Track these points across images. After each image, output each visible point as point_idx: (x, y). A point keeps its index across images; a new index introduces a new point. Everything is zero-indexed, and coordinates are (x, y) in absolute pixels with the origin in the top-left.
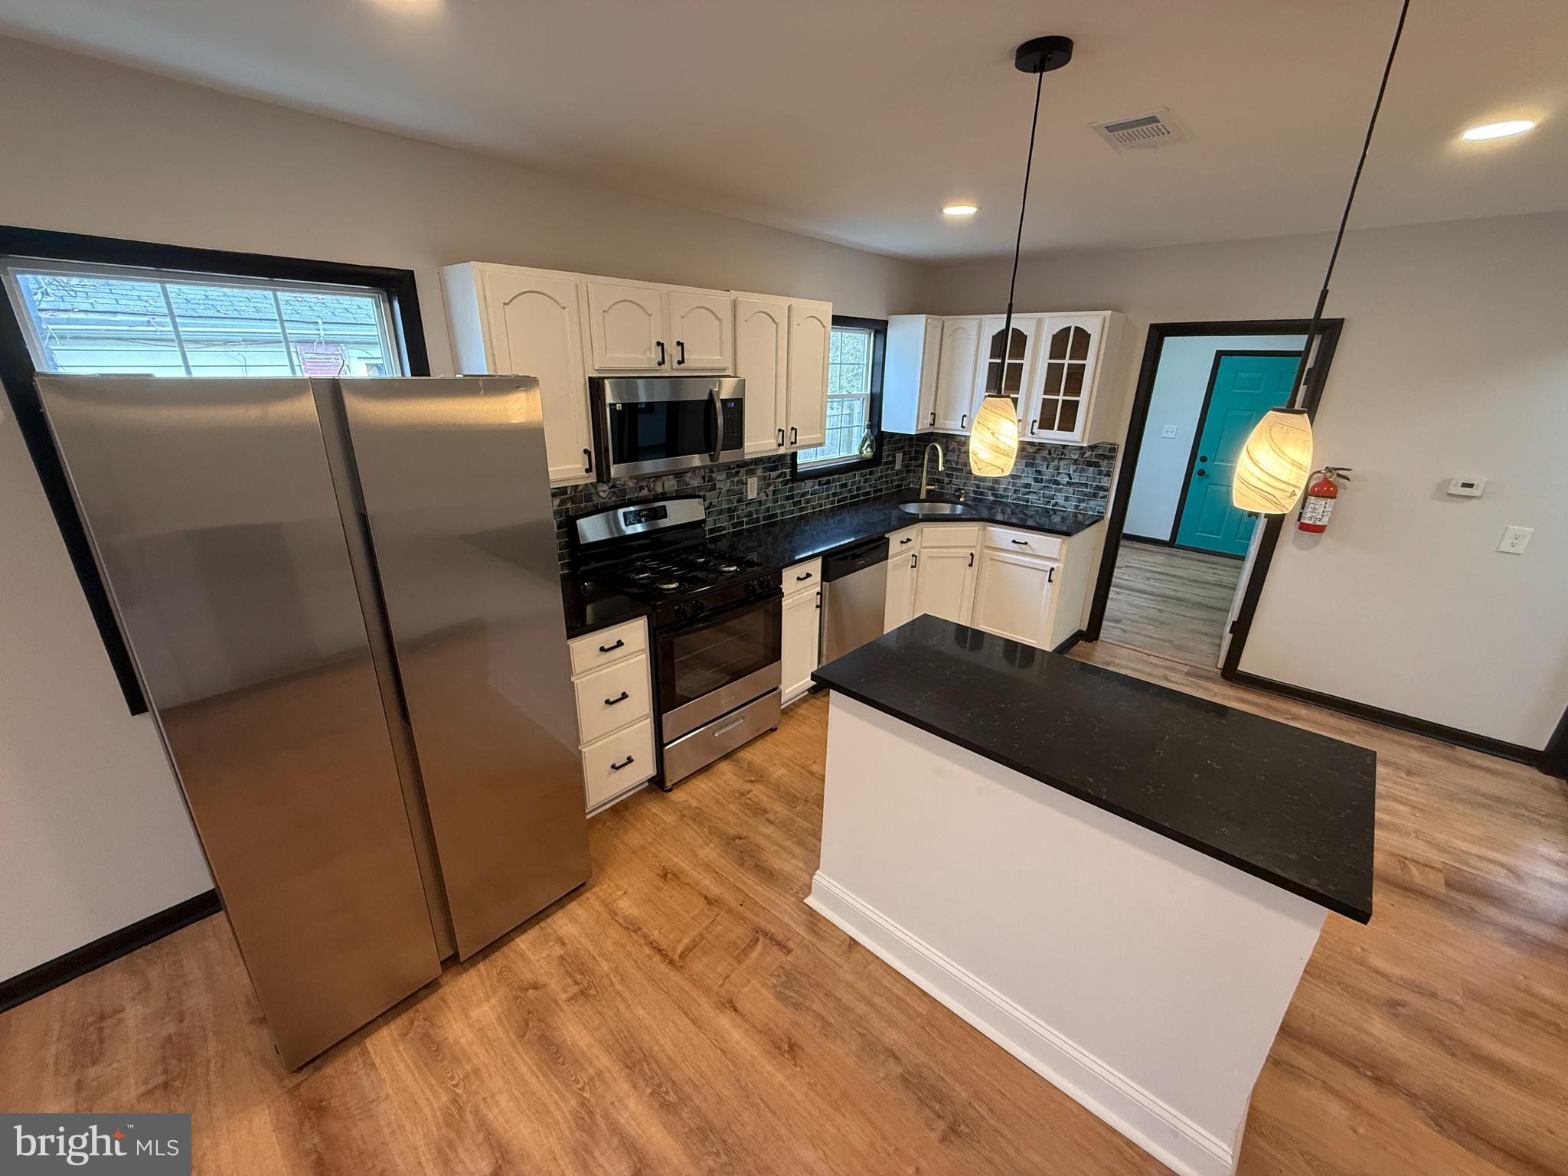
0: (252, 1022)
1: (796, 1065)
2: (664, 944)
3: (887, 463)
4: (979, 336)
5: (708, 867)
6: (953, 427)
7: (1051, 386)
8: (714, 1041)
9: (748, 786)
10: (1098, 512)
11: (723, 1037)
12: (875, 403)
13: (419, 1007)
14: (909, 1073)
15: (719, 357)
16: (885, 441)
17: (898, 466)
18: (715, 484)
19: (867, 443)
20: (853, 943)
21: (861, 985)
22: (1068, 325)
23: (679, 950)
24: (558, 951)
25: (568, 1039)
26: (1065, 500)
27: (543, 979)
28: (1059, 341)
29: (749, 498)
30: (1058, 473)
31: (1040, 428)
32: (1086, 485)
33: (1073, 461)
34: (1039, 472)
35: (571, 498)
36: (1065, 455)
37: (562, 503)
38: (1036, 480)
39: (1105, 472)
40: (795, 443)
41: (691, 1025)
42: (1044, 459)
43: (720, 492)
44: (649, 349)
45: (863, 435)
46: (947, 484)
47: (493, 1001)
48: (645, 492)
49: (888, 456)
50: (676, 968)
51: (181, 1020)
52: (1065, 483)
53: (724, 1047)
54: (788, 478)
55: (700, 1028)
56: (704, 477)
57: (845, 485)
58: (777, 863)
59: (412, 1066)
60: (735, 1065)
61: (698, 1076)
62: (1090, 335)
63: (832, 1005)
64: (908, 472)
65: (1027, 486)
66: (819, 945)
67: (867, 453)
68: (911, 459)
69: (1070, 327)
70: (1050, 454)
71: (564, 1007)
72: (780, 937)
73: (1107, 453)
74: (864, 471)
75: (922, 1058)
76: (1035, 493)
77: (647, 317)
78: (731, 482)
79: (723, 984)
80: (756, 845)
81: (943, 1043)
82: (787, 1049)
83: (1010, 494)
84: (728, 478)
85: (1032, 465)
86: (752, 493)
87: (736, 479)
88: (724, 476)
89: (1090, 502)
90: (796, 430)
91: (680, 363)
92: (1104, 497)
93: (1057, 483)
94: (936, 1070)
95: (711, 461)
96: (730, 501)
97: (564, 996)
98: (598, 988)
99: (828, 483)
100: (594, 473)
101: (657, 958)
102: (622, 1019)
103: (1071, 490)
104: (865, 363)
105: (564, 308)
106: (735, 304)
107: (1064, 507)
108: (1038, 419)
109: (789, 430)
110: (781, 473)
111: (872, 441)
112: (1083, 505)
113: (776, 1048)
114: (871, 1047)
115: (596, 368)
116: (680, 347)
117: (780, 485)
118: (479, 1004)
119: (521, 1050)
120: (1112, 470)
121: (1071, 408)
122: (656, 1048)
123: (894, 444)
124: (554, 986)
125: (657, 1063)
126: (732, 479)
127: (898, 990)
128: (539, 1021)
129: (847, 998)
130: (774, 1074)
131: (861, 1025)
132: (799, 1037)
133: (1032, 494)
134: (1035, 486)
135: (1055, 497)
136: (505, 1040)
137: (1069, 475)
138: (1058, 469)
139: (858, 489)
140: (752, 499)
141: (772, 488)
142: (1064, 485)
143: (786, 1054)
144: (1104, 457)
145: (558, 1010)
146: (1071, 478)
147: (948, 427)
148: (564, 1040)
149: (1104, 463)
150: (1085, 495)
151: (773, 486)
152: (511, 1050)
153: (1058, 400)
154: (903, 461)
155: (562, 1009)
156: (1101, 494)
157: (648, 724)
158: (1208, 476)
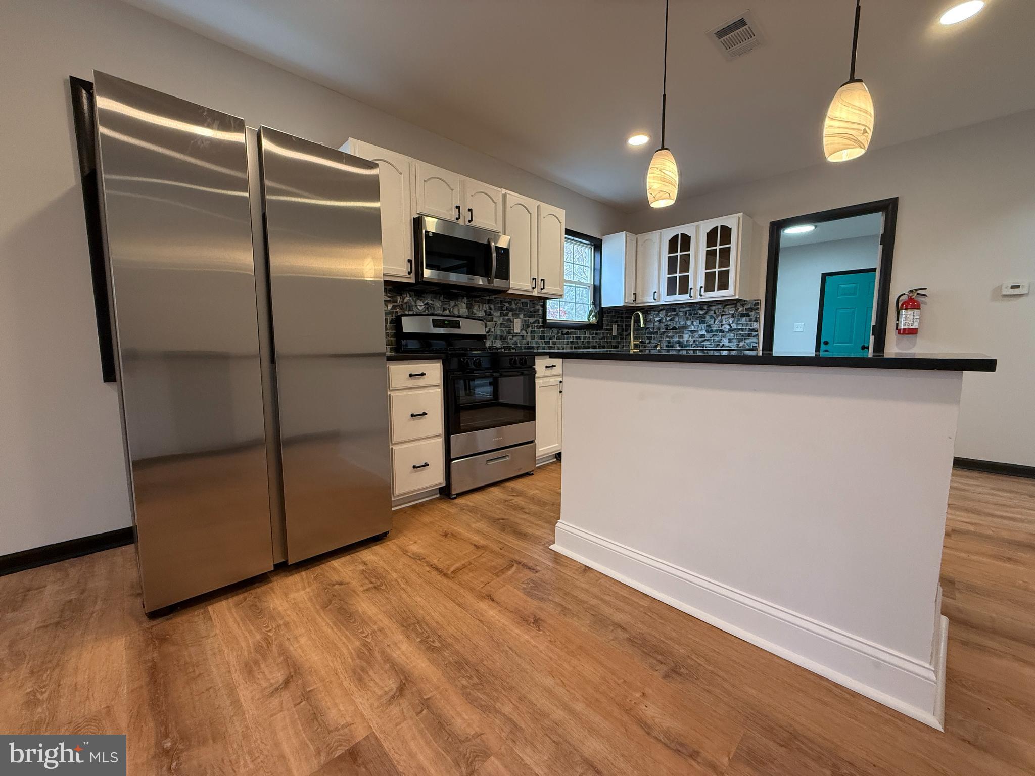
0: (132, 595)
1: (539, 630)
2: (440, 566)
3: (607, 330)
4: (660, 242)
5: (478, 532)
6: (649, 301)
7: (710, 264)
8: (475, 616)
9: (511, 498)
10: (753, 347)
11: (481, 614)
12: (597, 291)
13: (252, 591)
14: (634, 637)
15: (494, 224)
16: (605, 315)
17: (615, 333)
18: (493, 318)
19: (593, 314)
20: (587, 569)
21: (595, 590)
22: (716, 225)
23: (452, 569)
24: (362, 567)
25: (360, 610)
26: (729, 342)
27: (347, 580)
28: (711, 237)
29: (515, 332)
30: (722, 325)
31: (705, 291)
32: (742, 330)
33: (730, 316)
34: (709, 326)
35: (399, 305)
36: (725, 312)
37: (394, 307)
38: (708, 332)
39: (754, 319)
40: (544, 289)
41: (457, 607)
42: (711, 317)
43: (496, 324)
44: (452, 209)
45: (590, 309)
46: (648, 343)
47: (308, 590)
48: (447, 312)
49: (608, 325)
50: (449, 578)
51: (82, 593)
52: (728, 330)
53: (481, 618)
54: (541, 324)
55: (463, 608)
56: (485, 312)
57: (579, 338)
58: (530, 531)
59: (238, 620)
60: (489, 628)
61: (459, 633)
62: (731, 229)
63: (570, 599)
64: (622, 339)
65: (702, 336)
66: (560, 569)
67: (593, 320)
68: (623, 330)
69: (718, 226)
70: (715, 313)
71: (361, 594)
72: (531, 564)
73: (753, 307)
74: (592, 332)
75: (644, 629)
76: (708, 340)
77: (451, 191)
78: (503, 319)
79: (484, 586)
80: (514, 523)
81: (662, 622)
82: (533, 621)
83: (691, 344)
84: (501, 316)
85: (704, 322)
86: (517, 329)
87: (506, 318)
88: (499, 314)
89: (745, 341)
90: (544, 280)
91: (470, 221)
92: (756, 335)
93: (722, 331)
94: (658, 637)
95: (489, 284)
96: (502, 331)
97: (361, 589)
98: (387, 586)
99: (567, 333)
100: (413, 275)
101: (434, 573)
102: (403, 601)
103: (732, 335)
104: (589, 266)
105: (401, 174)
106: (504, 196)
107: (729, 347)
108: (703, 286)
109: (540, 281)
110: (536, 320)
111: (596, 313)
112: (741, 344)
113: (524, 620)
114: (601, 622)
115: (418, 213)
116: (470, 212)
117: (536, 328)
118: (298, 590)
119: (323, 614)
120: (758, 316)
121: (725, 276)
122: (427, 618)
123: (611, 318)
124: (354, 583)
125: (427, 625)
126: (504, 317)
127: (624, 593)
128: (340, 600)
129: (583, 596)
130: (521, 635)
131: (593, 610)
132: (541, 615)
133: (706, 341)
134: (708, 336)
135: (722, 341)
136: (313, 609)
137: (730, 325)
138: (722, 322)
139: (588, 342)
140: (517, 333)
141: (530, 329)
142: (727, 332)
143: (532, 625)
144: (752, 309)
145: (355, 595)
146: (731, 327)
147: (645, 301)
148: (357, 611)
149: (752, 313)
150: (743, 336)
151: (531, 328)
152: (316, 614)
153: (715, 272)
154: (617, 331)
155: (358, 595)
156: (754, 334)
157: (440, 442)
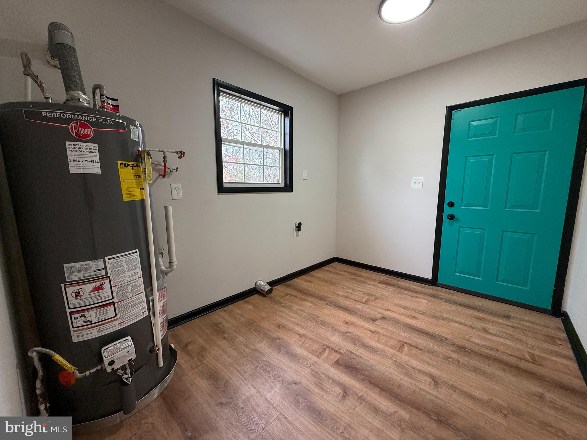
158: (458, 220)
